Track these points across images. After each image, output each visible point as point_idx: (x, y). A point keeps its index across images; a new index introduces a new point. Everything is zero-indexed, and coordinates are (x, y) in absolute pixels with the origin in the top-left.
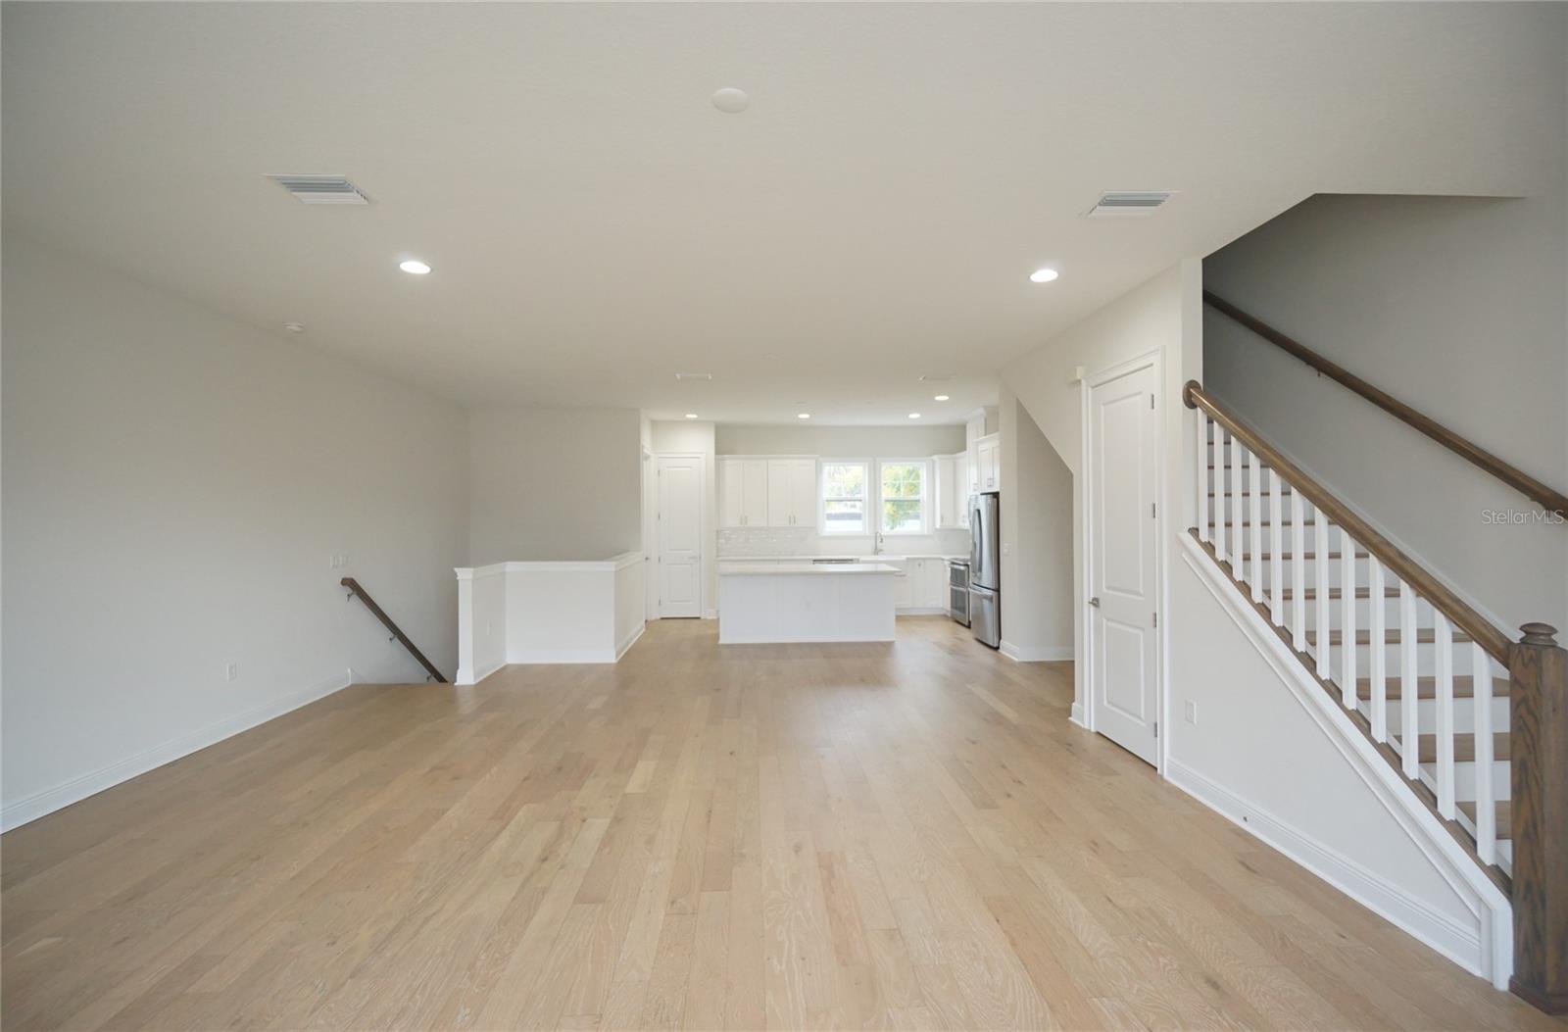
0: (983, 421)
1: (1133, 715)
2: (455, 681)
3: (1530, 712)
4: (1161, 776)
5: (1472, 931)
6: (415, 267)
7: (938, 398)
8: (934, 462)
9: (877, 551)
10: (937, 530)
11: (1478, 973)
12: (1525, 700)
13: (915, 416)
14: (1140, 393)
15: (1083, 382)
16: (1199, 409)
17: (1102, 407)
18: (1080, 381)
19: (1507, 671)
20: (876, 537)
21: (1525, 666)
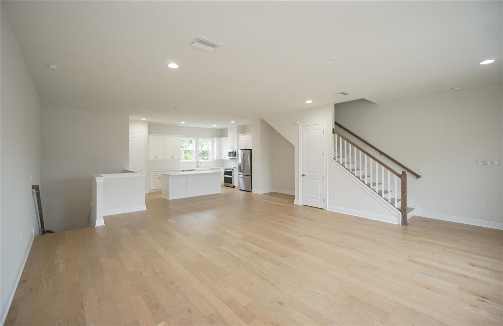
0: (236, 129)
1: (317, 199)
2: (95, 225)
3: (404, 183)
4: (326, 210)
5: (396, 218)
6: (173, 66)
7: (232, 122)
8: (213, 139)
9: (198, 167)
10: (215, 160)
11: (397, 224)
12: (403, 182)
13: (215, 126)
14: (319, 129)
15: (299, 125)
16: (336, 134)
17: (306, 131)
18: (298, 124)
19: (401, 179)
20: (198, 162)
21: (403, 177)
